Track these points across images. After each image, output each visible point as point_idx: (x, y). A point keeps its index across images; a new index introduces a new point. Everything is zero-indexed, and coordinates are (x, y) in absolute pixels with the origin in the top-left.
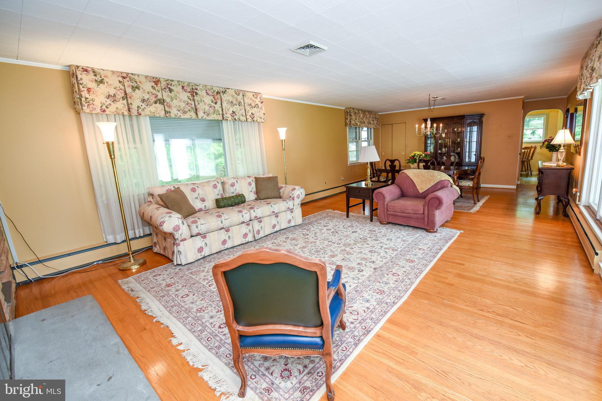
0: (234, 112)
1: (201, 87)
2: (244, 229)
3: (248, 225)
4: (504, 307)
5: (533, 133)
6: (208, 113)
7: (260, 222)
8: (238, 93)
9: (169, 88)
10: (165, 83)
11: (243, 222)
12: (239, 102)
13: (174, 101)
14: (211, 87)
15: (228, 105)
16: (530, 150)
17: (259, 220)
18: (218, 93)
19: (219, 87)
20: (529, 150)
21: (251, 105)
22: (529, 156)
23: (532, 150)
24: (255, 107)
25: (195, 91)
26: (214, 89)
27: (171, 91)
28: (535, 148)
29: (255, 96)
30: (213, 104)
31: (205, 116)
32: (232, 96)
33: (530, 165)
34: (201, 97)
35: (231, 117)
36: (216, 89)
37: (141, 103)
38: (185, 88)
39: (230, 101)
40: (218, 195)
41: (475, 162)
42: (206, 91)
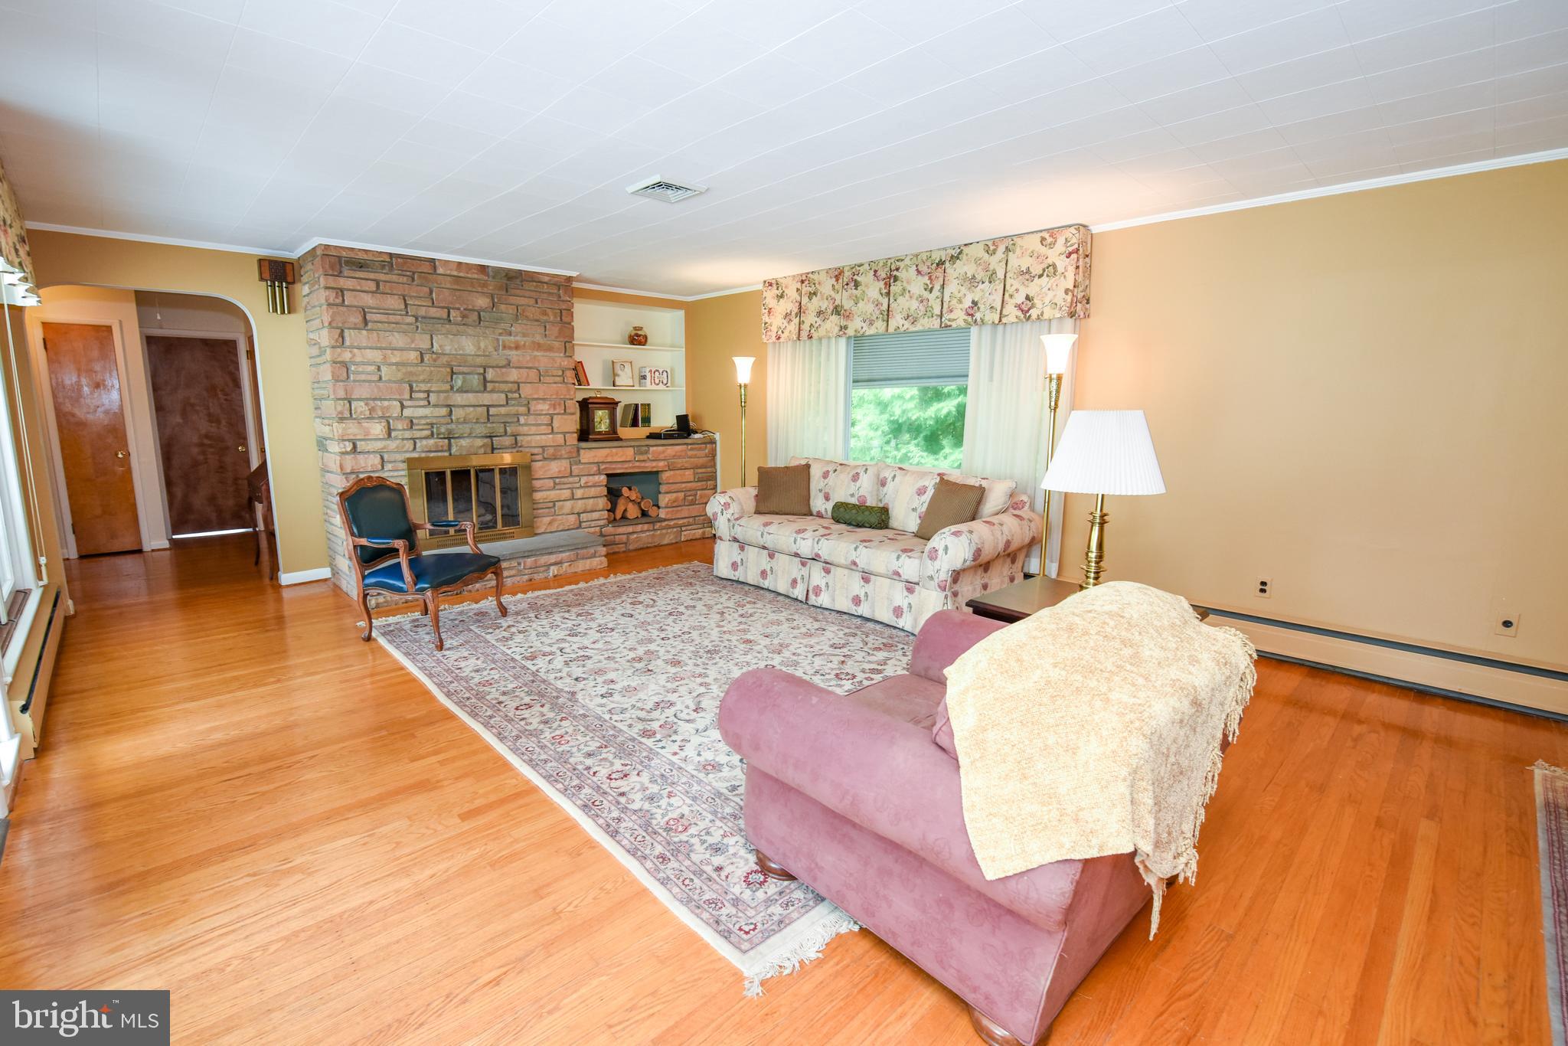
0: (975, 303)
1: (907, 261)
2: (795, 569)
3: (803, 564)
4: (276, 785)
6: (915, 315)
7: (828, 571)
8: (992, 248)
9: (856, 281)
10: (850, 273)
11: (797, 555)
12: (990, 273)
13: (861, 304)
14: (928, 254)
15: (963, 288)
17: (828, 567)
18: (941, 263)
19: (945, 249)
21: (1028, 271)
24: (1040, 276)
25: (895, 273)
26: (933, 257)
27: (857, 285)
29: (1049, 240)
30: (926, 294)
31: (907, 325)
32: (978, 261)
34: (905, 284)
35: (966, 317)
36: (936, 257)
37: (816, 319)
38: (878, 273)
39: (969, 275)
40: (852, 495)
42: (917, 266)
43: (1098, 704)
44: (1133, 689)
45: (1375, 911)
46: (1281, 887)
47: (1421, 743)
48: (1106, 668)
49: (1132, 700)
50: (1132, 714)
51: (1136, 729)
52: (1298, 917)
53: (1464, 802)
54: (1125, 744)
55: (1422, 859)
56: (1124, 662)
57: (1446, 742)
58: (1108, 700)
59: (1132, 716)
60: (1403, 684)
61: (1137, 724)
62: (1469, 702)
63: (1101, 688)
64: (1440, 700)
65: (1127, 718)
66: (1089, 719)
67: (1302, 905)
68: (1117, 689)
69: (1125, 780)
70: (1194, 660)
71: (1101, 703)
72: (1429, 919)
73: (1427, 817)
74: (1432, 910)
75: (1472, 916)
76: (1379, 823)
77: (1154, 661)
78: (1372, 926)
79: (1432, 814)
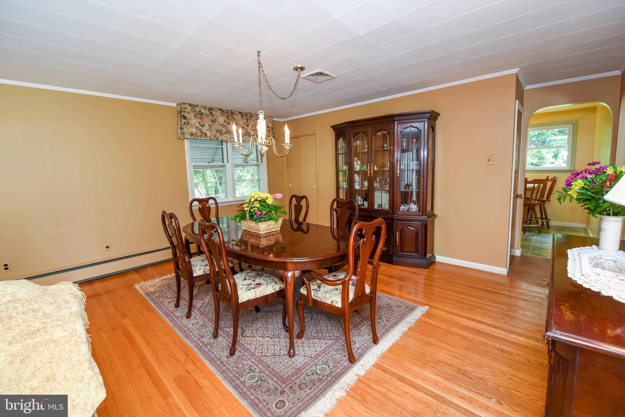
5: (556, 156)
16: (545, 186)
20: (542, 185)
22: (542, 195)
23: (549, 184)
28: (554, 180)
33: (545, 210)
41: (419, 211)
43: (52, 346)
44: (61, 328)
45: (135, 356)
46: (105, 375)
47: (103, 297)
48: (39, 327)
49: (66, 333)
50: (73, 338)
51: (80, 343)
52: (118, 379)
53: (128, 307)
54: (80, 353)
55: (132, 330)
56: (43, 319)
57: (108, 292)
58: (55, 341)
59: (74, 340)
60: (82, 281)
61: (79, 340)
62: (105, 277)
63: (46, 338)
64: (96, 281)
65: (73, 341)
66: (52, 356)
67: (116, 374)
68: (54, 333)
69: (89, 369)
70: (67, 302)
71: (52, 344)
72: (148, 345)
73: (123, 318)
74: (147, 342)
75: (156, 335)
76: (113, 330)
77: (54, 311)
78: (139, 360)
79: (124, 316)
